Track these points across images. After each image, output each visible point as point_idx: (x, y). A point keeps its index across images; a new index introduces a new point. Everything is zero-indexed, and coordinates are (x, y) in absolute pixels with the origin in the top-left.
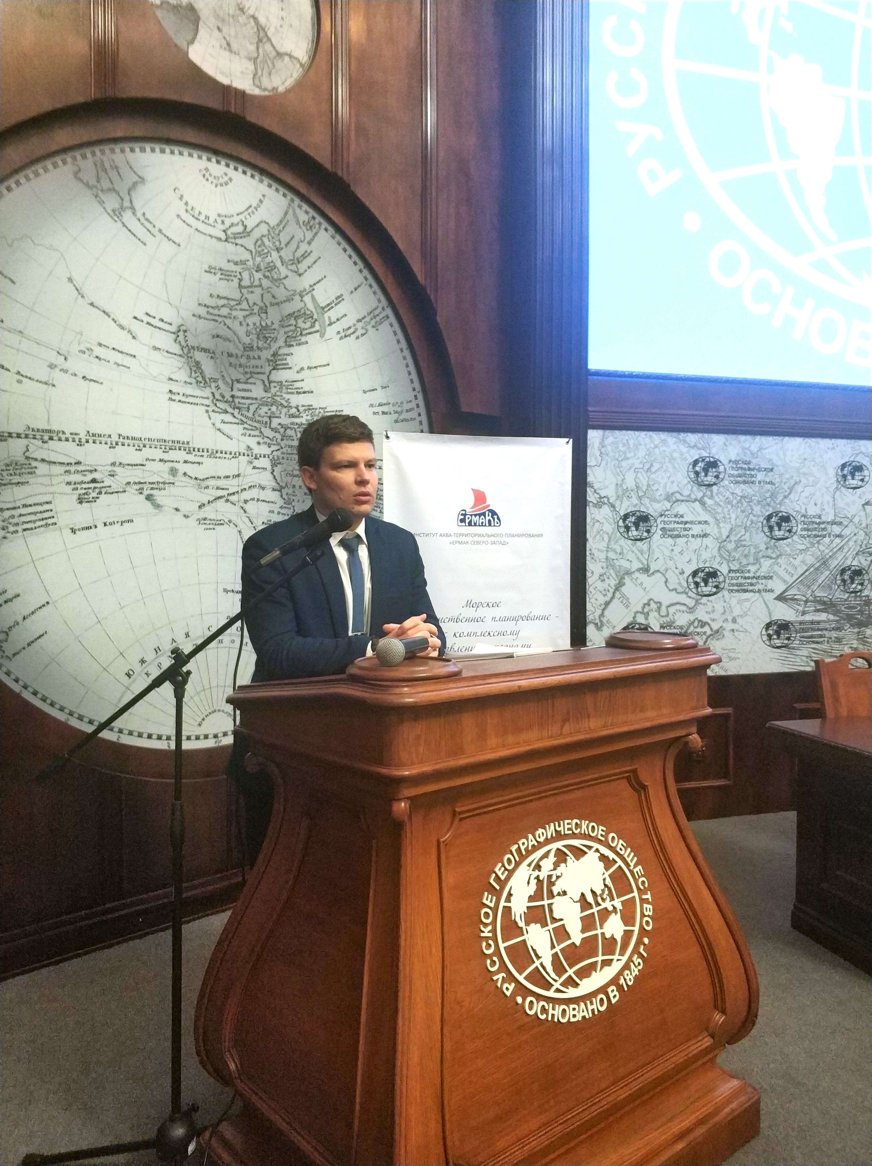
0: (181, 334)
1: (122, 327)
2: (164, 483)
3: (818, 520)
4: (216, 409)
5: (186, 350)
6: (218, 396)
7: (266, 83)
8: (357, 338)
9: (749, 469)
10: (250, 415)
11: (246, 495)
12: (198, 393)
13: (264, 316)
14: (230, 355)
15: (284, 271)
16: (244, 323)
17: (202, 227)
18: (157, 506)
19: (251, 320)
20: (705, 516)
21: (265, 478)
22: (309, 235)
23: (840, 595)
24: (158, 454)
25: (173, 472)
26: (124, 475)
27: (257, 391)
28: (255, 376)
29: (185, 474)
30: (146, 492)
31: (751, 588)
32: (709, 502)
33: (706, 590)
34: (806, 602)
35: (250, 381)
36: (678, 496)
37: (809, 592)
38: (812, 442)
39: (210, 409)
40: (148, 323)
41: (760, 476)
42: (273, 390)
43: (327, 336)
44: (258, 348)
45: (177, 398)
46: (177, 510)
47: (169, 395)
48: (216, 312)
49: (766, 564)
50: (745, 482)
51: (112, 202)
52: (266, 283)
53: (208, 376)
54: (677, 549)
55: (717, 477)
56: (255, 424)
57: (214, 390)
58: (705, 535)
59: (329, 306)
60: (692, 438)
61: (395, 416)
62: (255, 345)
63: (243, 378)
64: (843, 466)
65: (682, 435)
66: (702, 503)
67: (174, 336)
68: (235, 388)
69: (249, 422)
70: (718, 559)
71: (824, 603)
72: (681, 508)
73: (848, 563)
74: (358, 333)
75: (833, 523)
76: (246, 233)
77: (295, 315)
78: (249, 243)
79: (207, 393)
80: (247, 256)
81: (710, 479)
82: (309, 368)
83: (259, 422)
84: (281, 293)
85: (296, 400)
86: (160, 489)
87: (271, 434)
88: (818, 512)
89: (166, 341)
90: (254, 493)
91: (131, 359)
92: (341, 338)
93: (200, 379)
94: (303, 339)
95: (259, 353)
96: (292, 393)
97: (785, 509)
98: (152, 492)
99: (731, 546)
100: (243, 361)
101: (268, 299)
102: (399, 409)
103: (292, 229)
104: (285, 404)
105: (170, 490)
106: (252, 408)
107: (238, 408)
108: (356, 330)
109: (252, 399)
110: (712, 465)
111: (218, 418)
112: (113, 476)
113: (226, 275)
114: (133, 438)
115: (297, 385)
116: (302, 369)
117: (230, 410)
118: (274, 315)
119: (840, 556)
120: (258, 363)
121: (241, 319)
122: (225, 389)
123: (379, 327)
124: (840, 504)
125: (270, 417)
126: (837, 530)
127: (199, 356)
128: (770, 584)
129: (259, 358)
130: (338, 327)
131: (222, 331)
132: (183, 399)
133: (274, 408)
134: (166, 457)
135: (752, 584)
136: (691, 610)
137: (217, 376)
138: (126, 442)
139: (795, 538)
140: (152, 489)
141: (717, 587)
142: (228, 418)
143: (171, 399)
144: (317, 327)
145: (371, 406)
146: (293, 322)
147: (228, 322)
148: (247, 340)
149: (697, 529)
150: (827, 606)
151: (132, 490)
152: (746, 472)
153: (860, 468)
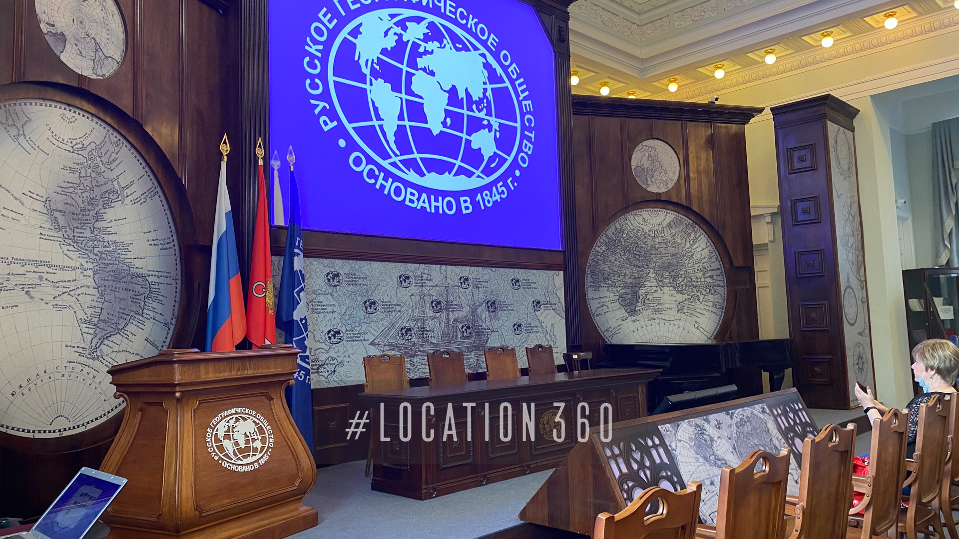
0: (47, 202)
1: (16, 199)
2: (35, 285)
3: (389, 304)
4: (65, 243)
5: (50, 211)
6: (66, 236)
7: (99, 72)
8: (141, 204)
9: (355, 278)
10: (83, 246)
11: (78, 291)
12: (55, 234)
13: (92, 192)
14: (73, 214)
15: (103, 168)
16: (81, 197)
17: (60, 145)
18: (32, 298)
19: (84, 195)
20: (334, 303)
21: (90, 282)
22: (117, 149)
23: (401, 341)
24: (33, 268)
25: (41, 278)
26: (14, 280)
27: (87, 233)
28: (86, 225)
29: (47, 279)
30: (26, 290)
31: (357, 339)
32: (336, 295)
33: (335, 341)
34: (384, 345)
35: (83, 228)
36: (320, 292)
37: (386, 340)
38: (385, 264)
39: (62, 243)
40: (30, 196)
41: (360, 282)
42: (96, 233)
43: (125, 203)
44: (89, 210)
45: (44, 237)
46: (42, 300)
47: (40, 236)
48: (67, 190)
49: (364, 326)
50: (353, 285)
51: (14, 131)
52: (93, 175)
53: (61, 225)
54: (320, 320)
55: (339, 282)
56: (85, 251)
57: (64, 233)
58: (334, 312)
59: (127, 187)
60: (326, 261)
61: (161, 246)
62: (87, 208)
63: (80, 226)
64: (400, 277)
65: (321, 260)
66: (332, 295)
67: (44, 203)
68: (75, 231)
69: (82, 250)
70: (340, 324)
71: (393, 346)
72: (321, 298)
73: (404, 325)
74: (142, 201)
75: (396, 305)
76: (84, 148)
77: (108, 192)
78: (85, 153)
79: (60, 234)
80: (84, 160)
81: (335, 283)
82: (115, 220)
83: (87, 250)
84: (101, 180)
85: (107, 238)
86: (33, 288)
87: (93, 257)
88: (389, 299)
89: (39, 206)
90: (84, 290)
91: (20, 216)
92: (133, 204)
93: (57, 227)
94: (112, 205)
95: (88, 212)
96: (106, 234)
97: (373, 298)
98: (29, 290)
99: (346, 317)
100: (80, 216)
101: (94, 183)
102: (163, 243)
103: (108, 146)
104: (102, 240)
105: (39, 288)
106: (84, 242)
107: (77, 243)
108: (141, 199)
109: (84, 237)
110: (336, 275)
111: (65, 248)
112: (8, 280)
113: (73, 171)
114: (20, 260)
115: (108, 229)
116: (111, 221)
117: (72, 244)
118: (97, 192)
119: (400, 322)
120: (88, 218)
121: (80, 194)
122: (70, 232)
123: (153, 198)
124: (399, 295)
125: (93, 247)
126: (398, 308)
127: (56, 214)
128: (366, 337)
129: (89, 215)
130: (130, 198)
131: (70, 201)
132: (48, 238)
133: (95, 242)
134: (37, 270)
135: (357, 337)
136: (327, 352)
137: (66, 225)
138: (16, 261)
139: (378, 313)
140: (29, 288)
141: (340, 339)
142: (71, 248)
143: (41, 238)
144: (120, 198)
145: (148, 240)
146: (107, 195)
147: (73, 196)
148: (82, 206)
149: (329, 309)
150: (395, 347)
151: (18, 288)
152: (353, 279)
153: (408, 278)
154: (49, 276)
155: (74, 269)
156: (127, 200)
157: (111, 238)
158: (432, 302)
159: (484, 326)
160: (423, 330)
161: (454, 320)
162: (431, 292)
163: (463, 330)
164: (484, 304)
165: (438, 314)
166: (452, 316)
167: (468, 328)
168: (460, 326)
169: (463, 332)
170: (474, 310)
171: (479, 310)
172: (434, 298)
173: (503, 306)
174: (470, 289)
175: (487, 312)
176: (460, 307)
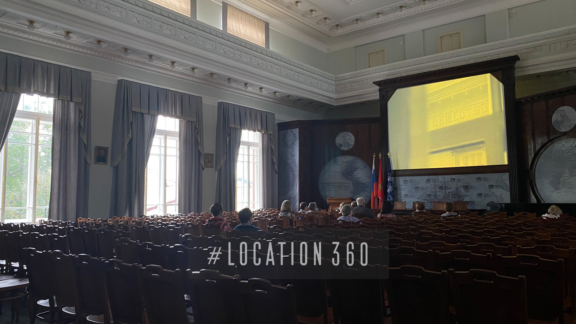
0: (342, 173)
1: (336, 173)
3: (423, 188)
14: (347, 174)
15: (354, 164)
17: (344, 162)
19: (350, 170)
20: (406, 188)
22: (357, 160)
23: (427, 198)
24: (340, 184)
26: (337, 186)
31: (413, 197)
33: (406, 197)
35: (350, 176)
38: (422, 177)
39: (345, 179)
40: (339, 172)
42: (352, 176)
46: (342, 189)
49: (415, 194)
51: (335, 162)
52: (351, 166)
53: (345, 176)
54: (402, 192)
58: (406, 190)
60: (403, 177)
62: (350, 172)
65: (402, 177)
66: (405, 185)
68: (348, 177)
69: (349, 180)
70: (408, 193)
72: (402, 187)
73: (429, 193)
75: (426, 188)
76: (349, 162)
80: (349, 164)
81: (406, 182)
83: (351, 180)
88: (423, 186)
90: (351, 186)
91: (337, 176)
94: (356, 171)
97: (418, 186)
99: (409, 191)
103: (355, 160)
104: (354, 178)
105: (341, 187)
106: (350, 178)
110: (406, 181)
116: (356, 174)
117: (347, 179)
118: (352, 169)
119: (427, 193)
120: (350, 174)
124: (427, 185)
126: (426, 189)
127: (344, 174)
128: (416, 197)
132: (342, 178)
133: (352, 178)
136: (404, 200)
138: (337, 183)
139: (420, 190)
146: (354, 169)
147: (347, 171)
149: (404, 189)
152: (411, 181)
153: (430, 180)
154: (343, 185)
155: (348, 183)
156: (359, 169)
157: (356, 177)
158: (439, 187)
159: (462, 194)
160: (435, 195)
161: (449, 192)
162: (439, 184)
163: (452, 195)
164: (462, 187)
165: (441, 191)
166: (447, 191)
167: (455, 195)
168: (451, 194)
169: (452, 196)
170: (457, 189)
171: (460, 189)
172: (440, 186)
173: (472, 188)
174: (455, 182)
175: (464, 190)
176: (451, 188)
